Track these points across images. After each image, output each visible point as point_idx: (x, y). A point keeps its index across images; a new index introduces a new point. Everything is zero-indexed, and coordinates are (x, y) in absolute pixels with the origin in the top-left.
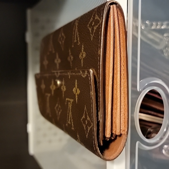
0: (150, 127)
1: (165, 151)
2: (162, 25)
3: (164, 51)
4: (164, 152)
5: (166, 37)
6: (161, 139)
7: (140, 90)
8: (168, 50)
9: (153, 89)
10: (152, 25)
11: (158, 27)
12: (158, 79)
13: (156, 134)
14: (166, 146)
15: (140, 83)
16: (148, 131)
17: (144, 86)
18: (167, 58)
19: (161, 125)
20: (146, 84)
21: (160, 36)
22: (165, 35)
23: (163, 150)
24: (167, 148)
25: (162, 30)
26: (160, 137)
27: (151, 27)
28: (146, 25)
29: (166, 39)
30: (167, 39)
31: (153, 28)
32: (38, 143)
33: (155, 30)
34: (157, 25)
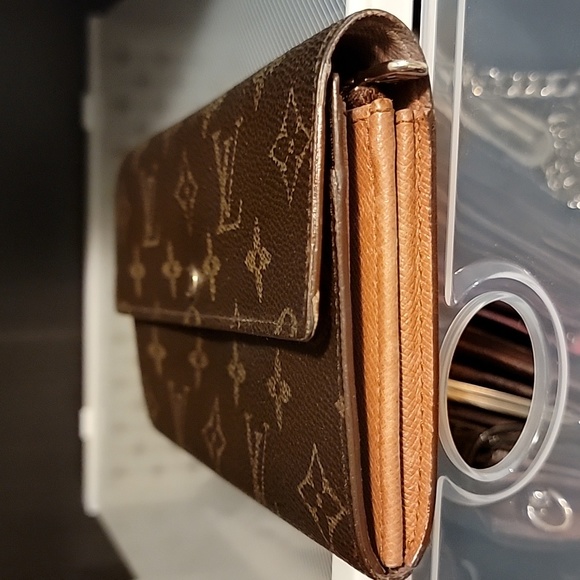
0: (488, 426)
1: (537, 509)
2: (543, 84)
3: (547, 173)
4: (531, 512)
5: (554, 126)
6: (522, 469)
7: (456, 302)
8: (561, 171)
9: (499, 301)
10: (508, 84)
11: (528, 92)
12: (516, 267)
13: (505, 453)
14: (538, 495)
15: (454, 277)
16: (478, 443)
17: (470, 289)
18: (555, 196)
19: (522, 421)
20: (477, 283)
21: (536, 124)
22: (553, 119)
23: (529, 507)
24: (543, 500)
25: (543, 101)
26: (516, 464)
27: (506, 92)
28: (489, 85)
29: (553, 132)
30: (557, 133)
31: (512, 93)
32: (115, 473)
33: (519, 102)
34: (525, 84)
